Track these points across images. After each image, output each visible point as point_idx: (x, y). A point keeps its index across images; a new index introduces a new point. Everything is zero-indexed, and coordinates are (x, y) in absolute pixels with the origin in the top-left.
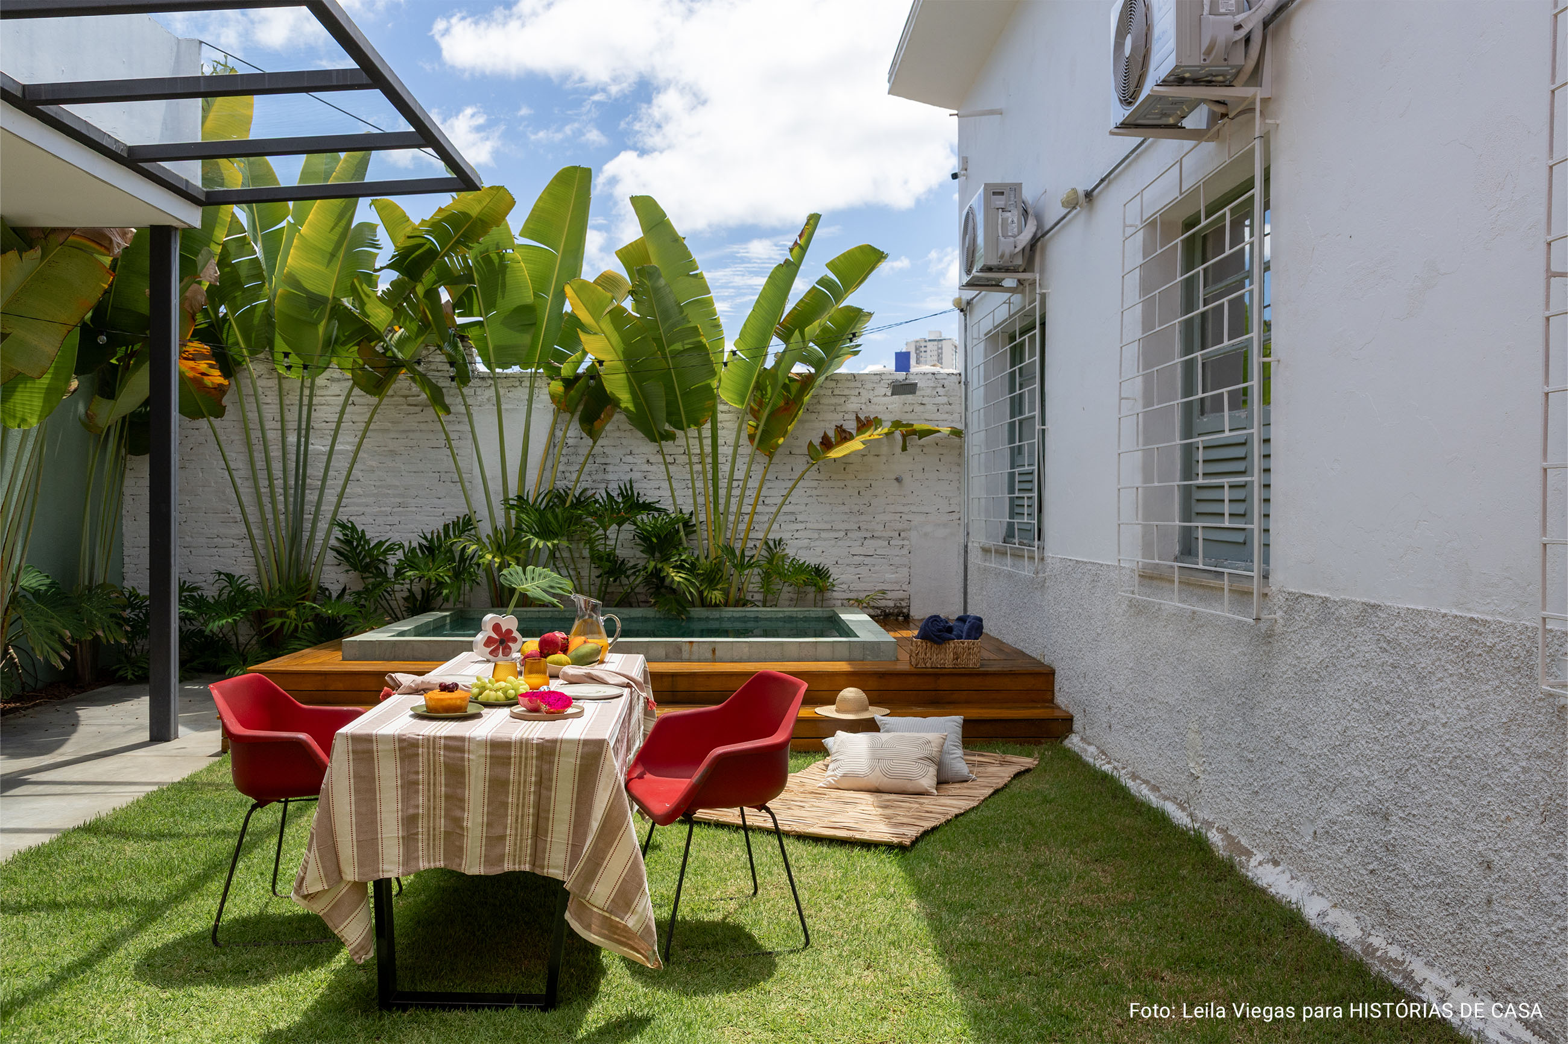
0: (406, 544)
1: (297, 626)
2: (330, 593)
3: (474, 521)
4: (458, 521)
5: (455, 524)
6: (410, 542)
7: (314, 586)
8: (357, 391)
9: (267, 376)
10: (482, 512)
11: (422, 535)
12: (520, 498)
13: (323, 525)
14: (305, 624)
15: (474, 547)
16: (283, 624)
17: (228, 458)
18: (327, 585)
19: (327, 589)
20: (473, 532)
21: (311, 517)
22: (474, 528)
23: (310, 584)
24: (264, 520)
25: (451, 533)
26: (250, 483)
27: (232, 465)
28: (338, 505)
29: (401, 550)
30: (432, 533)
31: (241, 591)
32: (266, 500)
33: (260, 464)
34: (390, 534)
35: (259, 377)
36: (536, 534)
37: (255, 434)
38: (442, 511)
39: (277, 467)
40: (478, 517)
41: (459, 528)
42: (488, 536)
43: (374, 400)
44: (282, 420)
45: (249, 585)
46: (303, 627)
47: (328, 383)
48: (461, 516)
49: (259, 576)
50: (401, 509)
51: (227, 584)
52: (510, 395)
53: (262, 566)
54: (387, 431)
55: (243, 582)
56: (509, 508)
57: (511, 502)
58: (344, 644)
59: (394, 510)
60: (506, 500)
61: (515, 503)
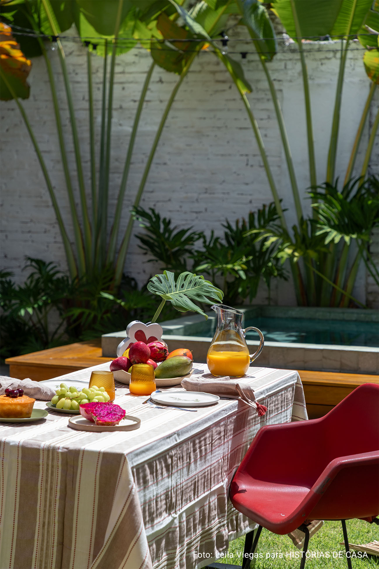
0: (208, 234)
1: (95, 317)
2: (136, 284)
3: (279, 211)
4: (264, 210)
5: (261, 213)
6: (213, 232)
7: (118, 276)
8: (157, 69)
9: (78, 53)
10: (288, 201)
11: (225, 224)
12: (328, 185)
13: (128, 212)
14: (105, 316)
15: (273, 239)
16: (81, 315)
17: (37, 139)
18: (133, 275)
19: (133, 279)
20: (277, 222)
21: (115, 202)
22: (279, 217)
23: (114, 272)
24: (73, 206)
25: (256, 223)
26: (60, 166)
27: (42, 147)
28: (141, 190)
29: (202, 240)
30: (237, 222)
31: (49, 279)
32: (76, 184)
33: (70, 146)
34: (194, 223)
35: (71, 53)
36: (334, 227)
37: (65, 115)
38: (250, 198)
39: (85, 148)
40: (284, 205)
41: (264, 217)
42: (294, 228)
43: (175, 77)
44: (90, 100)
45: (58, 272)
46: (102, 318)
47: (136, 59)
48: (268, 203)
49: (69, 264)
50: (207, 195)
51: (36, 271)
52: (323, 68)
53: (71, 253)
54: (195, 109)
55: (52, 269)
56: (316, 196)
57: (319, 190)
58: (103, 341)
59: (202, 196)
60: (314, 187)
61: (323, 191)
